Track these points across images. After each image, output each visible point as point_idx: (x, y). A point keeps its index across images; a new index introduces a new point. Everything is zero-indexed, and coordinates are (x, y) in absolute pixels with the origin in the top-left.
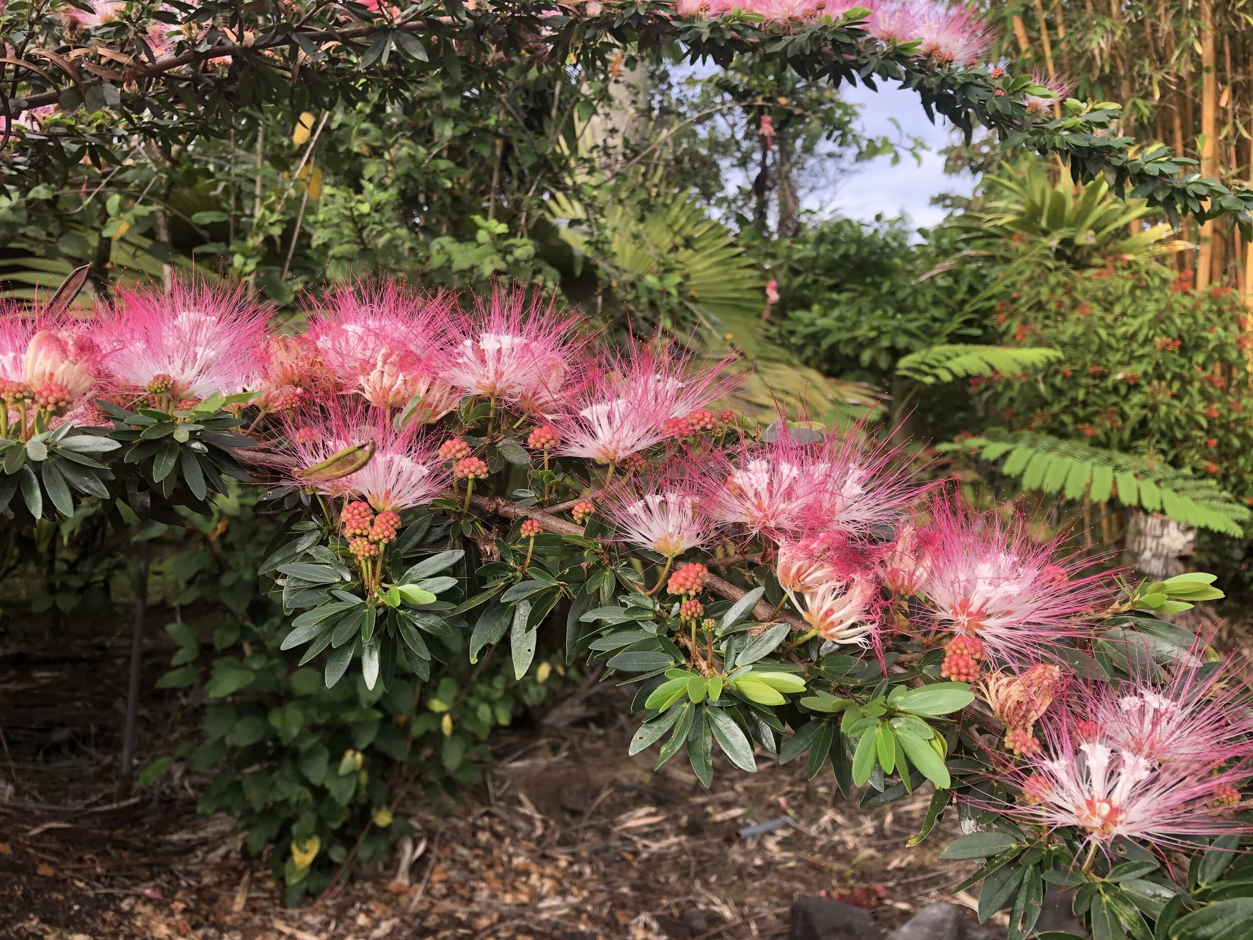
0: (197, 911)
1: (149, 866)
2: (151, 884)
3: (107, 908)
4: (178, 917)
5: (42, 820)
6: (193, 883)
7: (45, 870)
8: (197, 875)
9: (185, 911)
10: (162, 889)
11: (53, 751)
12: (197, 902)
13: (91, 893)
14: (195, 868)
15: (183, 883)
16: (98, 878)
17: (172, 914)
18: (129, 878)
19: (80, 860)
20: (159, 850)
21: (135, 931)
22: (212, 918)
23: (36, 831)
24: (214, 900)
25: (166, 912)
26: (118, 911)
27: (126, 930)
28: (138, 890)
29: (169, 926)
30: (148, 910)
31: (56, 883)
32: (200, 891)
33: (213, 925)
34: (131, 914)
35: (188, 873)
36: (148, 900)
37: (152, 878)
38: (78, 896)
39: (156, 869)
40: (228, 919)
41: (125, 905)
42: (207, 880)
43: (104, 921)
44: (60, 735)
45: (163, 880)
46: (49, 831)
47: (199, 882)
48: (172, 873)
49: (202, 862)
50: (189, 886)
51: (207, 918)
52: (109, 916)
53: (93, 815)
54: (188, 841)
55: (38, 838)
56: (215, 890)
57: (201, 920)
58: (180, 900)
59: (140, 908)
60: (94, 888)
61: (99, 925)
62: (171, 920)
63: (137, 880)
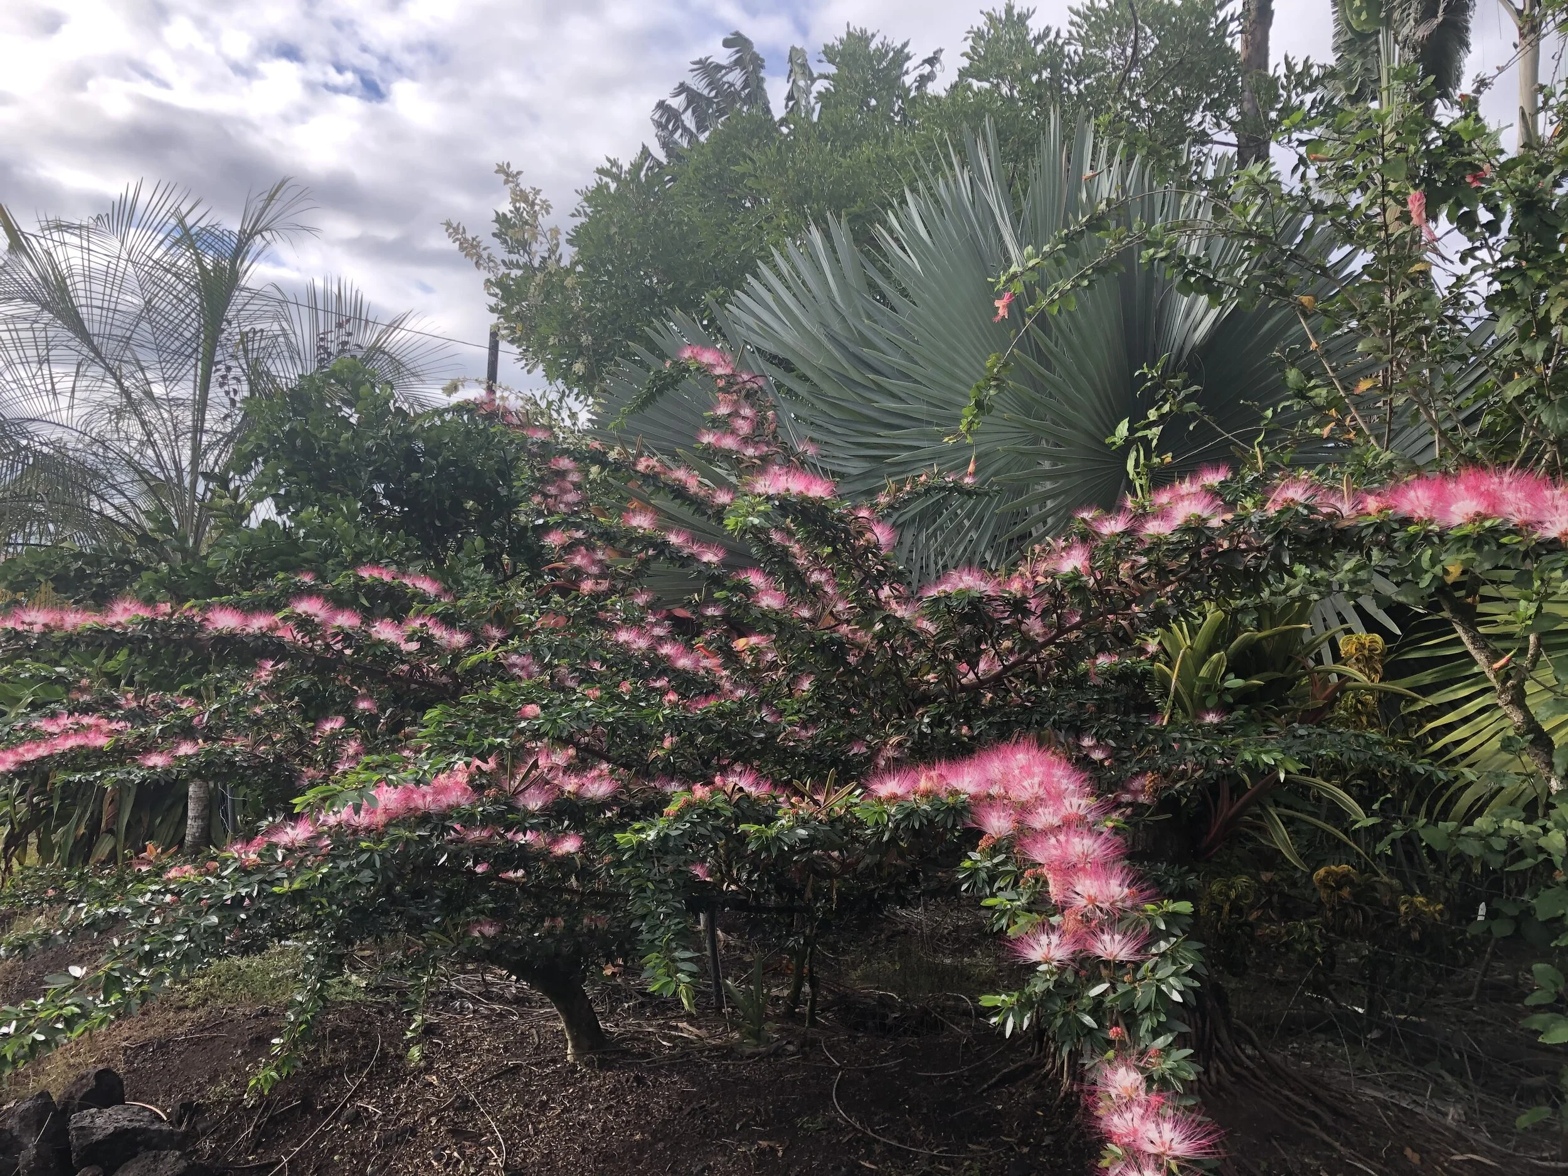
5: (1473, 1151)
23: (1459, 1157)
53: (1528, 1165)
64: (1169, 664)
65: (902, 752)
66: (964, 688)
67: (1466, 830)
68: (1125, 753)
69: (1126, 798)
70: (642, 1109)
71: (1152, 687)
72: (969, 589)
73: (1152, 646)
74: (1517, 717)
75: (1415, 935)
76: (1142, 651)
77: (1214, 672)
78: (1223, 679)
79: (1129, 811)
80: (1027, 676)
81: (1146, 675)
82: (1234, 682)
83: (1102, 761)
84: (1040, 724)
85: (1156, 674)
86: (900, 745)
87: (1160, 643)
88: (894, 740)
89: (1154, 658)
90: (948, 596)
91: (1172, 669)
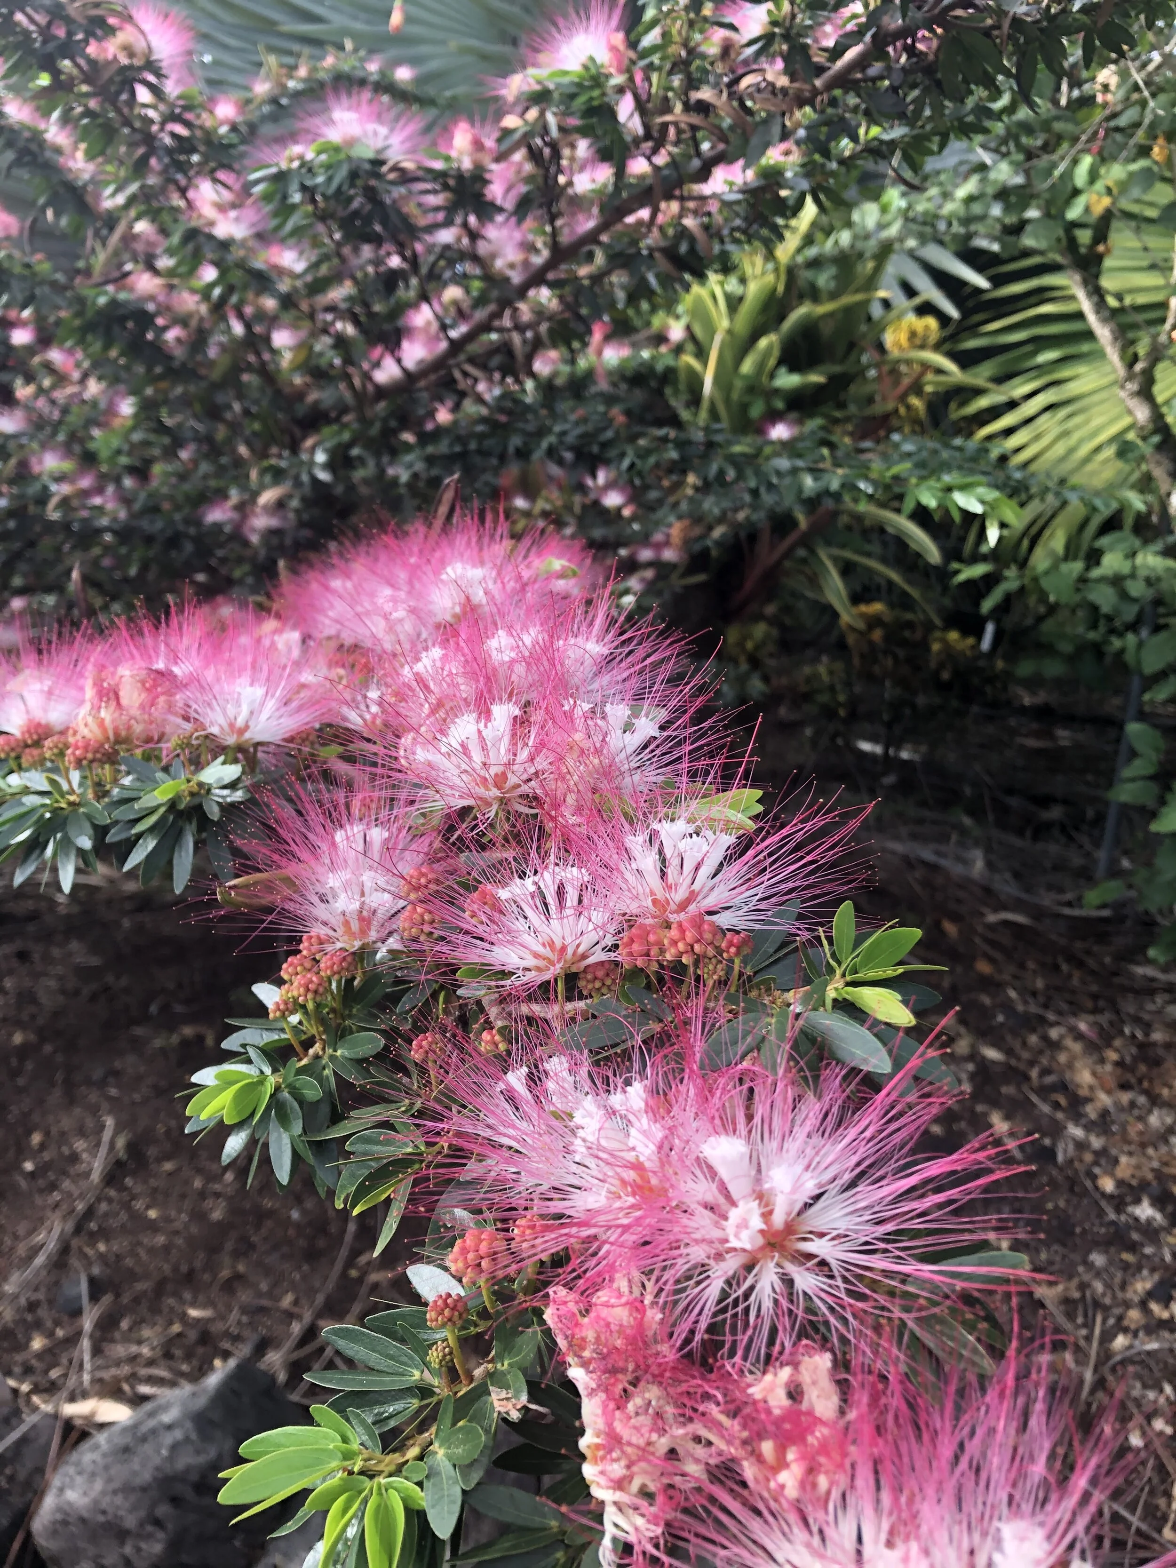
0: (1132, 1069)
1: (1095, 997)
2: (1091, 1018)
3: (1033, 1030)
4: (1108, 1068)
5: (1004, 908)
6: (1139, 1035)
7: (983, 967)
8: (1147, 1028)
9: (1119, 1064)
10: (1102, 1028)
11: (1041, 831)
12: (1135, 1059)
13: (1020, 1008)
14: (1146, 1017)
15: (1127, 1031)
16: (1034, 994)
17: (1102, 1061)
18: (1071, 1003)
19: (1022, 966)
20: (1117, 980)
21: (1055, 1066)
22: (1146, 1084)
23: (992, 918)
24: (1157, 1062)
25: (1095, 1057)
26: (1045, 1038)
27: (1044, 1061)
28: (1072, 1021)
29: (1094, 1074)
30: (1076, 1047)
31: (989, 984)
32: (1144, 1047)
33: (1147, 1093)
34: (1055, 1046)
35: (1137, 1020)
36: (1079, 1036)
37: (1095, 1011)
38: (1007, 1007)
39: (1101, 1003)
40: (1165, 1092)
41: (1054, 1033)
42: (1158, 1036)
43: (1024, 1044)
44: (1055, 813)
45: (1104, 1019)
46: (1006, 923)
47: (1147, 1034)
48: (1118, 1012)
49: (1159, 1012)
50: (1133, 1036)
51: (1140, 1081)
52: (1033, 1039)
53: (1058, 916)
54: (1152, 980)
55: (992, 927)
56: (1161, 1052)
57: (1133, 1081)
58: (1117, 1050)
59: (1069, 1042)
60: (1026, 1002)
61: (1017, 1045)
62: (1099, 1069)
63: (1076, 1009)
64: (701, 354)
65: (284, 518)
66: (381, 392)
67: (1095, 573)
68: (653, 495)
69: (646, 555)
70: (27, 997)
71: (676, 392)
72: (351, 142)
73: (676, 332)
74: (1142, 414)
75: (945, 675)
76: (661, 339)
77: (760, 366)
78: (772, 376)
79: (649, 574)
80: (495, 361)
81: (669, 376)
82: (788, 380)
83: (619, 509)
84: (523, 454)
85: (682, 376)
86: (280, 505)
87: (688, 328)
88: (268, 497)
89: (678, 349)
90: (308, 168)
91: (705, 364)
